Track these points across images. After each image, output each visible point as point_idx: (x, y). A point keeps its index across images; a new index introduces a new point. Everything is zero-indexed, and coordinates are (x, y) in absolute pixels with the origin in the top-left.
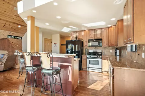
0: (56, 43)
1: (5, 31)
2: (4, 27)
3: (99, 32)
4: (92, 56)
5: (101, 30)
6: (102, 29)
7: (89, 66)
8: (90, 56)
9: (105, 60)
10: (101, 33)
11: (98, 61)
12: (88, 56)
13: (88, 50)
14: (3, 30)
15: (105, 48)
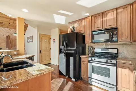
0: (55, 40)
1: (11, 29)
2: (9, 25)
3: (111, 16)
4: (97, 59)
5: (115, 12)
6: (117, 9)
7: (91, 75)
8: (93, 59)
9: (123, 70)
10: (115, 17)
11: (109, 69)
12: (90, 59)
13: (93, 49)
14: (9, 28)
15: (124, 44)
